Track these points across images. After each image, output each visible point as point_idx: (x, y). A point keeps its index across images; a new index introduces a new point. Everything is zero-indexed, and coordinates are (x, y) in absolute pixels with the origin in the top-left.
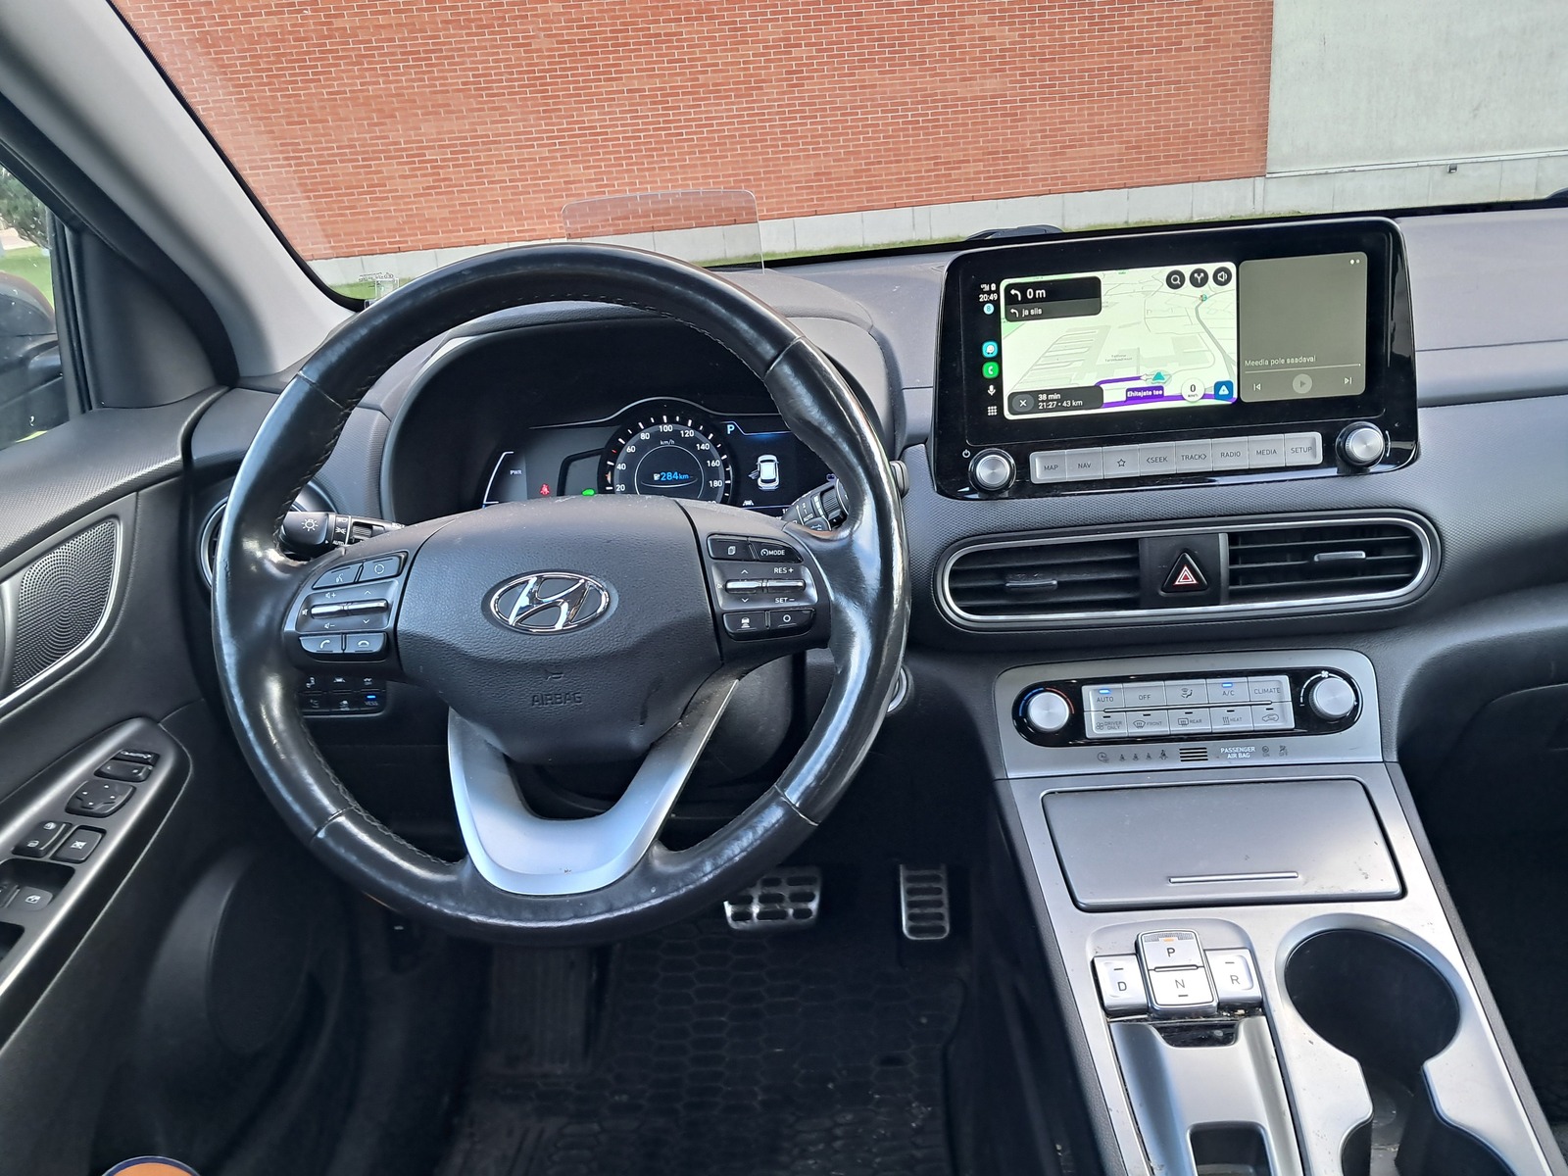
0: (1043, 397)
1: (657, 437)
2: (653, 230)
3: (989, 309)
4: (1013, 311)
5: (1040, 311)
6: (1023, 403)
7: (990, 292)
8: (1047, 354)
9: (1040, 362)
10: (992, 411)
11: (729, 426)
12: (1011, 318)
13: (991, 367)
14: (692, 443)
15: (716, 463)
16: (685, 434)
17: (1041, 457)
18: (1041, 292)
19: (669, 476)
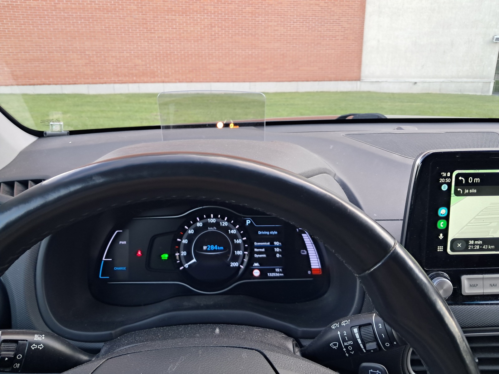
0: (472, 242)
1: (206, 225)
2: (163, 82)
3: (444, 188)
4: (459, 190)
5: (475, 191)
6: (459, 245)
7: (446, 177)
8: (477, 217)
9: (472, 222)
10: (440, 249)
11: (247, 221)
12: (457, 194)
13: (442, 223)
14: (226, 229)
15: (239, 241)
16: (222, 224)
17: (469, 279)
18: (477, 179)
19: (212, 247)
